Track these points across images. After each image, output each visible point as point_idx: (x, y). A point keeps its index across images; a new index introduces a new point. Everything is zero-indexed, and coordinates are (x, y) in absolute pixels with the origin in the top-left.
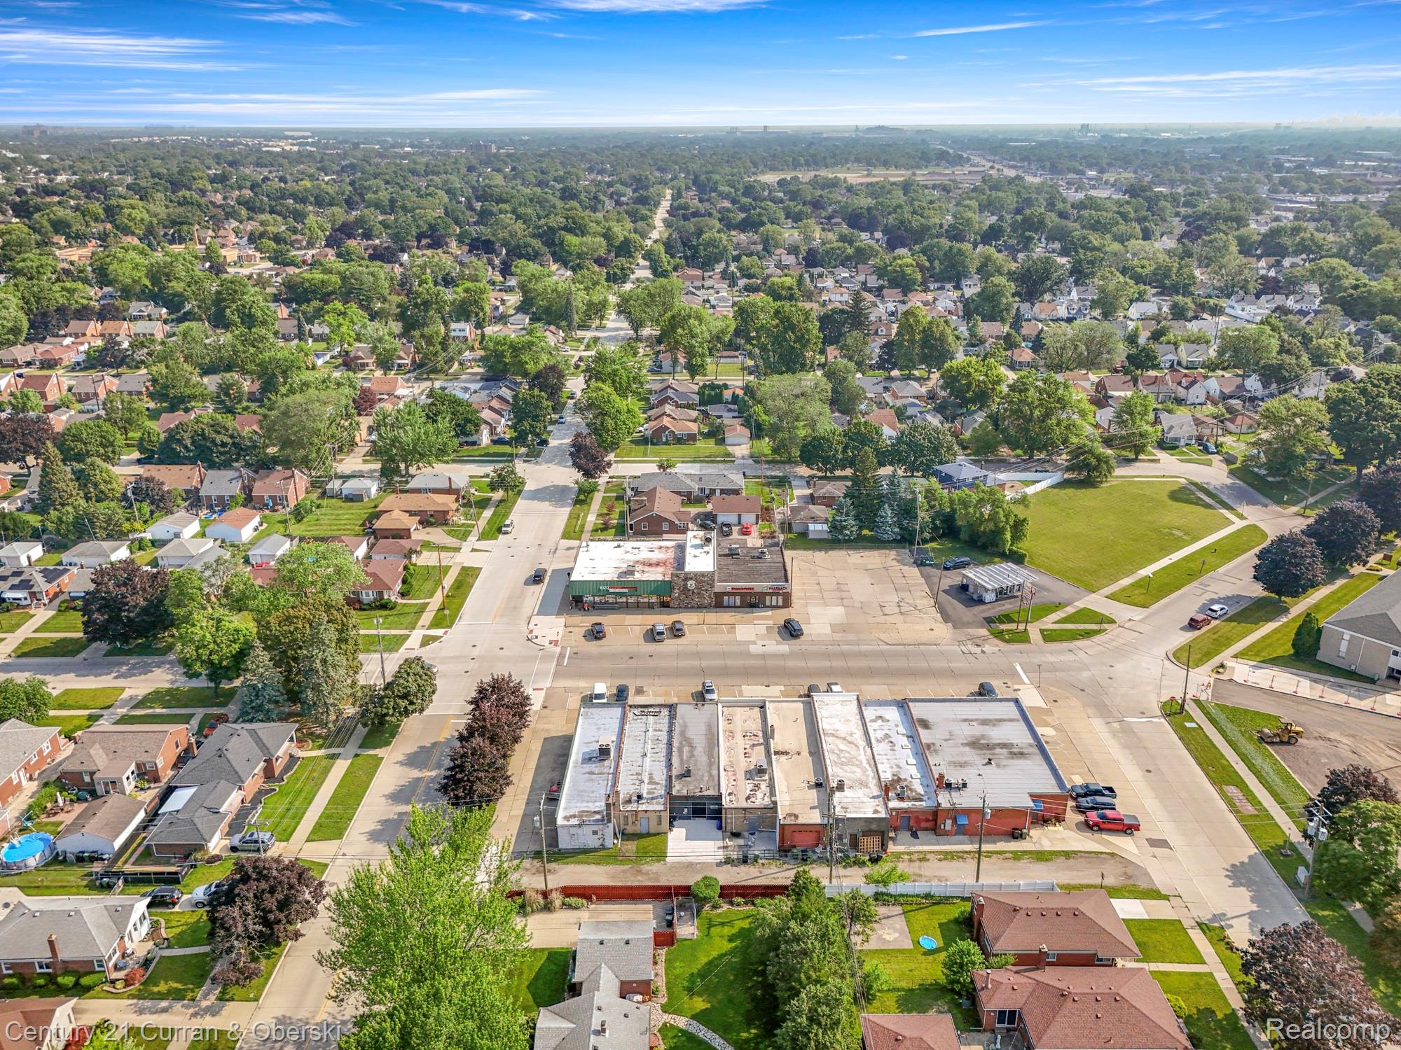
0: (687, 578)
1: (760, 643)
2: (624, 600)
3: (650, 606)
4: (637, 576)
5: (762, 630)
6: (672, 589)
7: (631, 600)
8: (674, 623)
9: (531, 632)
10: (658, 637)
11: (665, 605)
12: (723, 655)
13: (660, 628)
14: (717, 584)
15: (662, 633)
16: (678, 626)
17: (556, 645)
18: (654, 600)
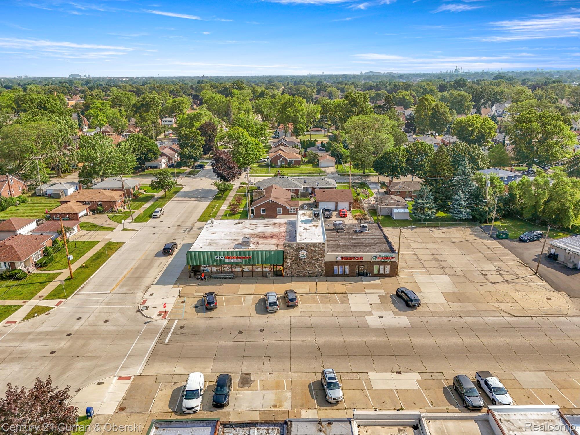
0: (299, 248)
1: (377, 314)
2: (239, 269)
3: (264, 275)
4: (252, 247)
5: (375, 299)
6: (284, 259)
7: (247, 269)
8: (287, 292)
9: (144, 302)
10: (270, 308)
11: (278, 274)
12: (340, 329)
13: (272, 298)
14: (327, 254)
15: (274, 304)
16: (291, 296)
17: (164, 317)
18: (267, 269)
